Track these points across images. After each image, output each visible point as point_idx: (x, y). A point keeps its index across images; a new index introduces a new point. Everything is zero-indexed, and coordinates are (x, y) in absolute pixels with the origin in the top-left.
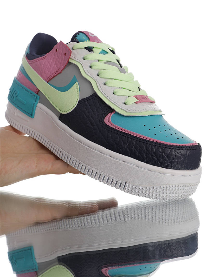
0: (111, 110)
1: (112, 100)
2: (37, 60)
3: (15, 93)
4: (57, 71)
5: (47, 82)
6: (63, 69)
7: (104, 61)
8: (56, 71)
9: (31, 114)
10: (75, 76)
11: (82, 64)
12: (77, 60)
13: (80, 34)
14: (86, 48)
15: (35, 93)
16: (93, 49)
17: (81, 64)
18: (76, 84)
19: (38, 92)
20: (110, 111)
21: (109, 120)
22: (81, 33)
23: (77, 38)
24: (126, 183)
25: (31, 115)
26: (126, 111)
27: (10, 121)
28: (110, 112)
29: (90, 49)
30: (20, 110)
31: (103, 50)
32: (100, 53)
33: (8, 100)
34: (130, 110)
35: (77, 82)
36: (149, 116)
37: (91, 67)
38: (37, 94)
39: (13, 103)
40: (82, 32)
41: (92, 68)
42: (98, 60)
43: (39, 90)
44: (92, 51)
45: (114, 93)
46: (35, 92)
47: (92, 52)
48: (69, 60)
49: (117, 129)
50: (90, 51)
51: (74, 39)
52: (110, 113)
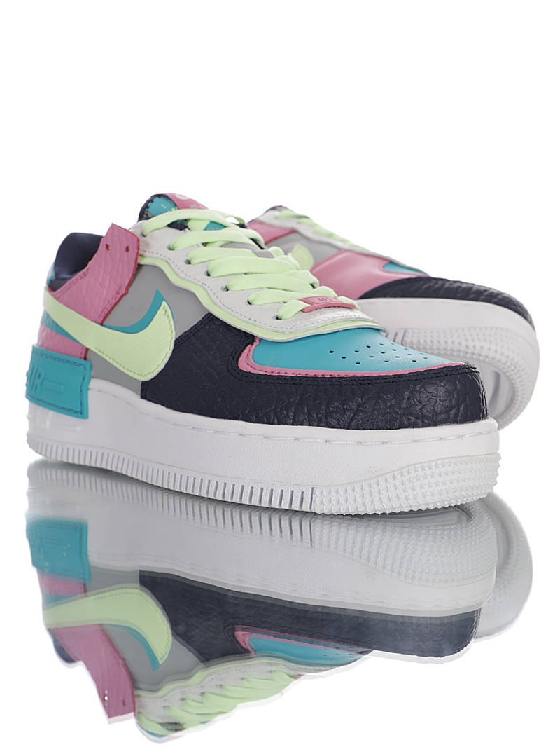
0: (249, 339)
1: (248, 317)
2: (72, 284)
3: (37, 376)
4: (118, 293)
5: (101, 324)
6: (129, 283)
7: (220, 244)
8: (115, 292)
9: (79, 410)
10: (157, 291)
11: (168, 260)
12: (155, 255)
13: (154, 200)
14: (170, 225)
15: (80, 360)
16: (189, 224)
17: (166, 261)
18: (162, 306)
19: (86, 354)
20: (248, 342)
21: (250, 361)
22: (156, 199)
23: (149, 210)
24: (313, 489)
25: (81, 413)
26: (283, 333)
27: (38, 448)
28: (249, 344)
29: (180, 225)
30: (57, 411)
31: (212, 222)
32: (205, 229)
33: (27, 402)
34: (291, 329)
35: (164, 303)
36: (338, 331)
37: (189, 262)
38: (85, 359)
39: (39, 400)
40: (159, 196)
41: (192, 262)
42: (205, 244)
43: (87, 349)
44: (187, 227)
45: (249, 303)
46: (81, 358)
47: (187, 230)
48: (137, 259)
49: (268, 374)
50: (181, 229)
51: (144, 215)
52: (249, 346)
